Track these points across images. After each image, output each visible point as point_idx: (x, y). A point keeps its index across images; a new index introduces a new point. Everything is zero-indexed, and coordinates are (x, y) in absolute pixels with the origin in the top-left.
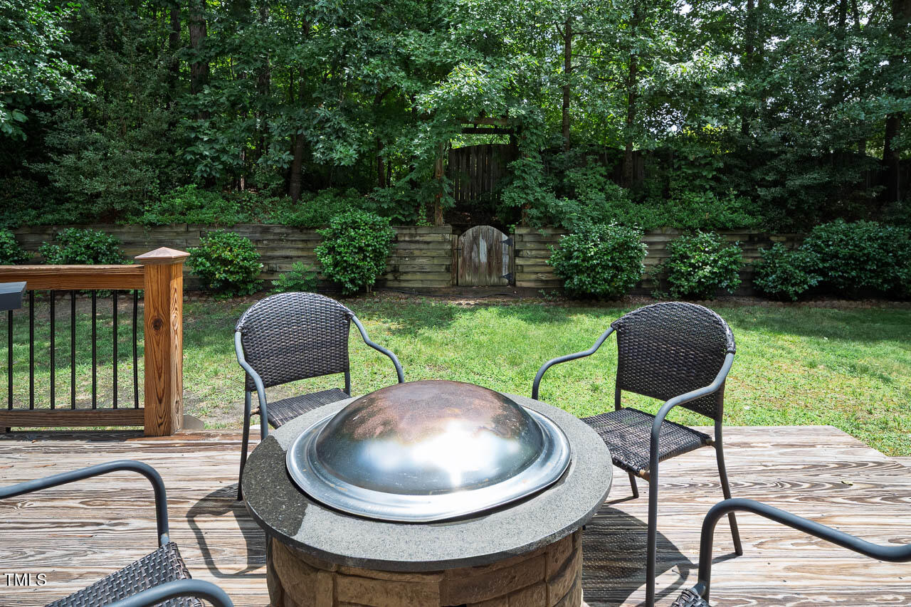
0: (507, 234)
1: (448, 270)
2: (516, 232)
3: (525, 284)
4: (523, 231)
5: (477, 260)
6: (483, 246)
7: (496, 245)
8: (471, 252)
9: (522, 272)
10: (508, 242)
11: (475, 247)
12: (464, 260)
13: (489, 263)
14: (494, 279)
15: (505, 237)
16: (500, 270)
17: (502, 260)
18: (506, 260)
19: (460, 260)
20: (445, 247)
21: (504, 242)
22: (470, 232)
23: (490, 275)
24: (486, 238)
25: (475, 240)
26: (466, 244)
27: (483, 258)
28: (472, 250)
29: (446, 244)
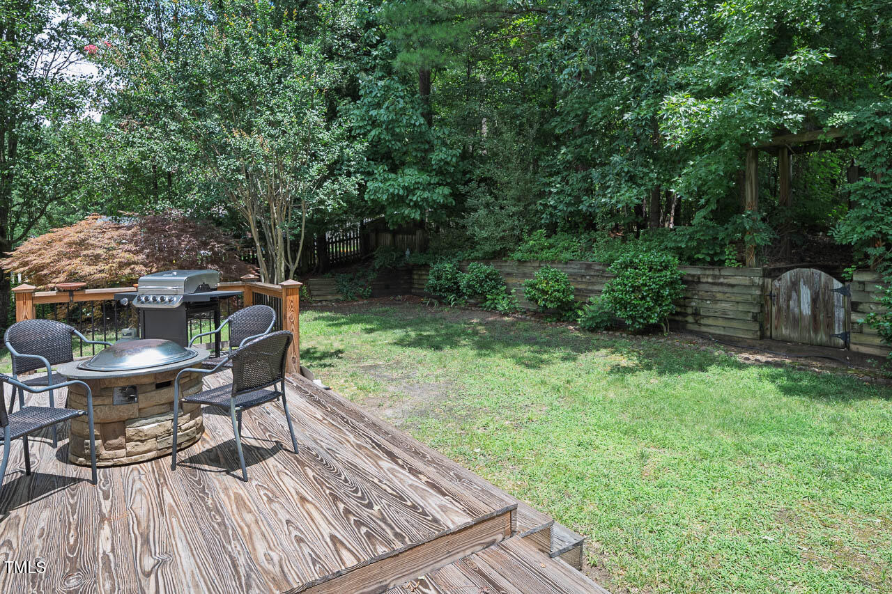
0: (842, 281)
1: (755, 318)
2: (854, 279)
3: (863, 349)
4: (866, 277)
5: (797, 310)
6: (806, 294)
7: (824, 294)
8: (789, 301)
9: (861, 332)
10: (842, 291)
11: (794, 295)
12: (779, 309)
13: (814, 316)
14: (822, 337)
15: (837, 284)
16: (830, 325)
17: (833, 314)
18: (840, 314)
19: (774, 309)
20: (754, 292)
21: (837, 290)
22: (787, 275)
23: (816, 330)
24: (809, 283)
25: (794, 285)
26: (782, 290)
27: (806, 309)
28: (789, 298)
29: (753, 289)
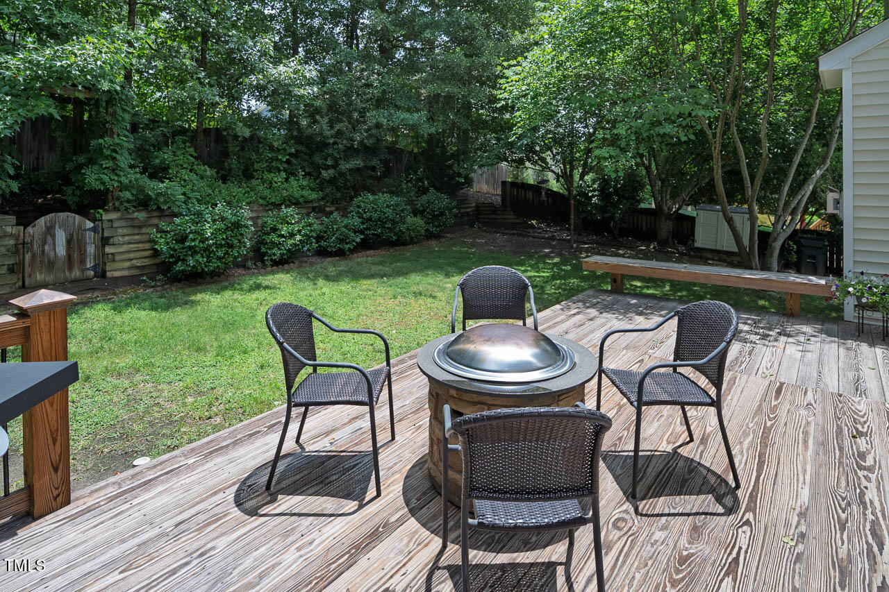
0: (93, 220)
1: (11, 270)
2: (104, 218)
3: (117, 274)
4: (113, 216)
5: (52, 254)
6: (61, 237)
7: (78, 235)
8: (43, 246)
9: (114, 261)
10: (94, 229)
11: (49, 238)
12: (34, 256)
13: (69, 256)
14: (76, 273)
15: (89, 224)
16: (83, 261)
17: (85, 250)
18: (91, 249)
19: (28, 257)
20: (6, 243)
21: (88, 230)
22: (42, 221)
23: (70, 268)
24: (64, 226)
25: (50, 230)
26: (36, 236)
27: (61, 250)
28: (44, 242)
29: (7, 239)
